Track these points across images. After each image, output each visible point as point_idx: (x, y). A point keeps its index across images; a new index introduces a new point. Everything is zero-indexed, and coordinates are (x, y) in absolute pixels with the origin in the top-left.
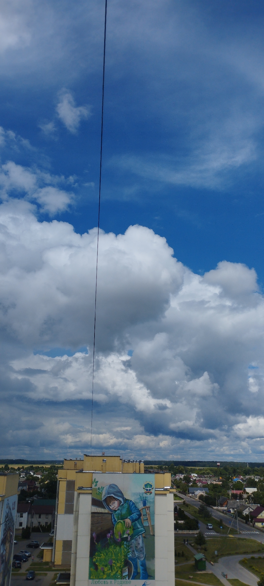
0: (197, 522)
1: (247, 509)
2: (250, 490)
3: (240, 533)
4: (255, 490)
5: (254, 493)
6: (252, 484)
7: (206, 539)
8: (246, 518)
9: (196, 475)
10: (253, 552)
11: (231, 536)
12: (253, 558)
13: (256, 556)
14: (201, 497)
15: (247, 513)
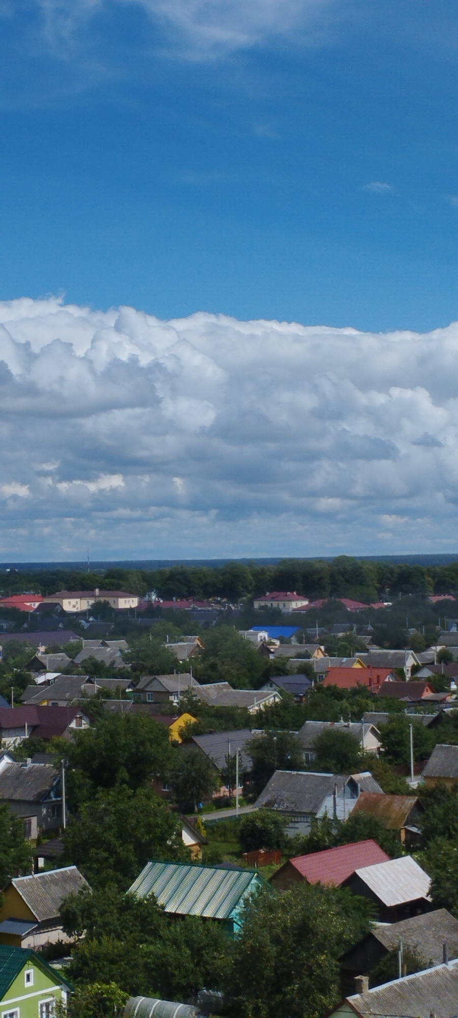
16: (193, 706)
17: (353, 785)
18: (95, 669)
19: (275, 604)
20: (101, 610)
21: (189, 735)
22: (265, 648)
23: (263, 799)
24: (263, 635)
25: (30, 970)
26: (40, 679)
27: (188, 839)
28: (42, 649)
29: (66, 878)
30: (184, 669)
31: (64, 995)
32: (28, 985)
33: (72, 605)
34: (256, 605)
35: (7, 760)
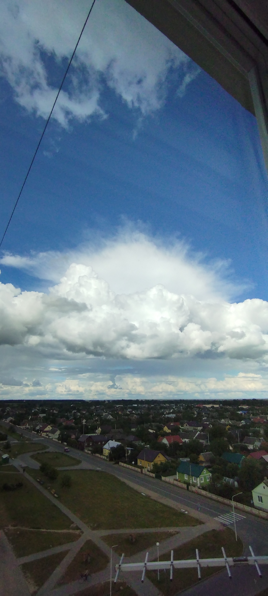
0: (7, 436)
1: (39, 426)
2: (42, 415)
3: (32, 440)
4: (45, 415)
5: (44, 417)
6: (43, 412)
7: (12, 445)
8: (37, 431)
9: (10, 408)
10: (39, 450)
11: (27, 442)
12: (38, 453)
13: (40, 452)
14: (11, 421)
15: (38, 428)
16: (230, 425)
17: (260, 440)
18: (213, 417)
19: (243, 407)
20: (213, 407)
21: (229, 429)
22: (241, 414)
23: (244, 442)
24: (241, 412)
25: (205, 470)
26: (203, 419)
27: (231, 448)
28: (203, 413)
29: (209, 454)
30: (227, 418)
31: (211, 476)
32: (204, 473)
33: (208, 406)
34: (239, 407)
35: (199, 432)
